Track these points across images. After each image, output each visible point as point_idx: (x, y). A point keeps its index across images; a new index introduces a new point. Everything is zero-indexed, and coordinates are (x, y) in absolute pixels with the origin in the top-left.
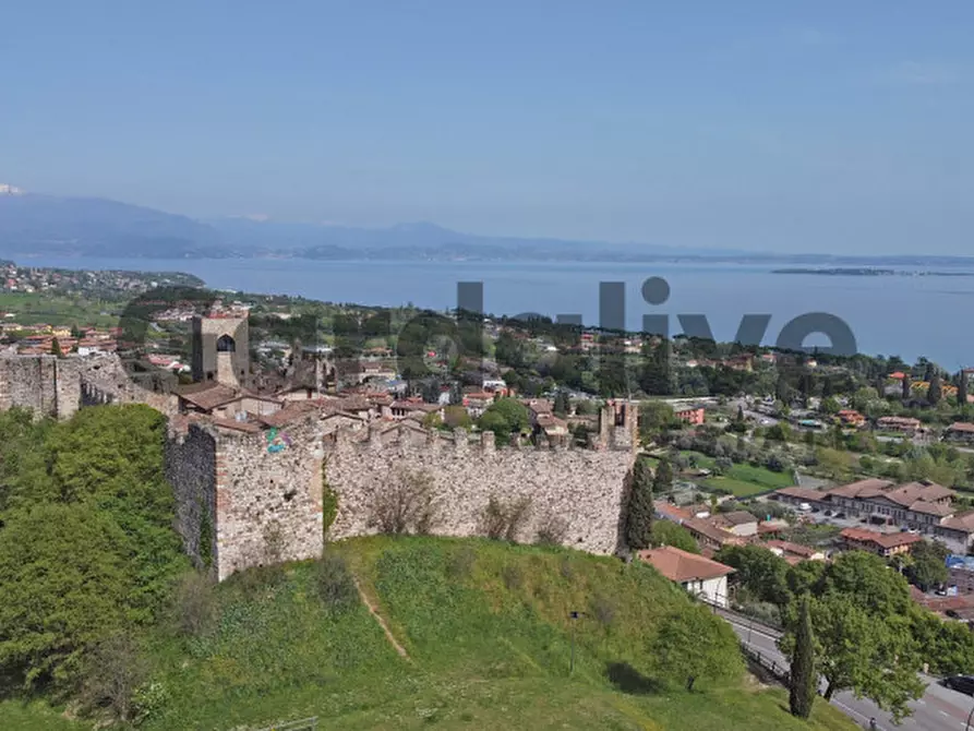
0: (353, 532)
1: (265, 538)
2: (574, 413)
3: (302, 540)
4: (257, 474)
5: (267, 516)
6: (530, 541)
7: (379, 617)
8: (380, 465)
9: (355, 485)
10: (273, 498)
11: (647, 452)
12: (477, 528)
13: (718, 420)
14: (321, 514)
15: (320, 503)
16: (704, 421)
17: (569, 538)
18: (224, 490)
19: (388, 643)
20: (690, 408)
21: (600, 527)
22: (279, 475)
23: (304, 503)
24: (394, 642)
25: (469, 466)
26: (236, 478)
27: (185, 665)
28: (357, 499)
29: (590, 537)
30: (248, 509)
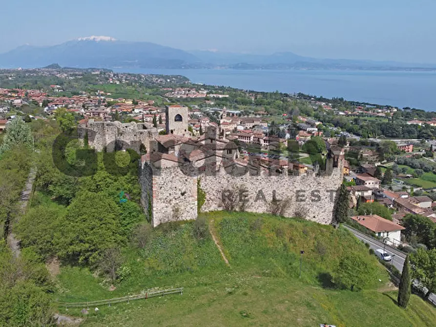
0: (212, 209)
1: (173, 210)
2: (348, 145)
3: (188, 212)
4: (170, 184)
5: (174, 202)
6: (290, 217)
7: (219, 246)
8: (224, 181)
9: (213, 190)
10: (176, 194)
11: (382, 165)
12: (267, 210)
13: (419, 151)
14: (197, 202)
15: (196, 197)
16: (413, 151)
17: (309, 216)
18: (155, 191)
19: (221, 257)
20: (405, 144)
21: (325, 211)
22: (179, 185)
23: (189, 197)
24: (224, 257)
25: (263, 183)
26: (161, 186)
27: (139, 260)
28: (214, 195)
29: (319, 216)
30: (166, 199)
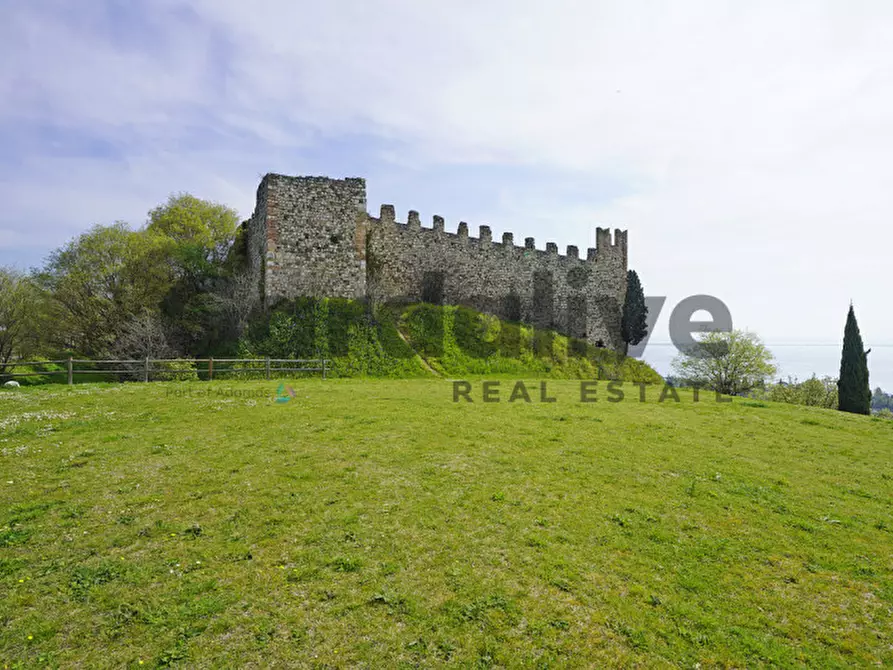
3: (347, 282)
4: (306, 213)
5: (315, 254)
9: (397, 258)
10: (319, 238)
14: (364, 263)
15: (364, 252)
18: (274, 221)
22: (325, 218)
23: (349, 249)
26: (286, 212)
28: (399, 270)
30: (297, 244)
